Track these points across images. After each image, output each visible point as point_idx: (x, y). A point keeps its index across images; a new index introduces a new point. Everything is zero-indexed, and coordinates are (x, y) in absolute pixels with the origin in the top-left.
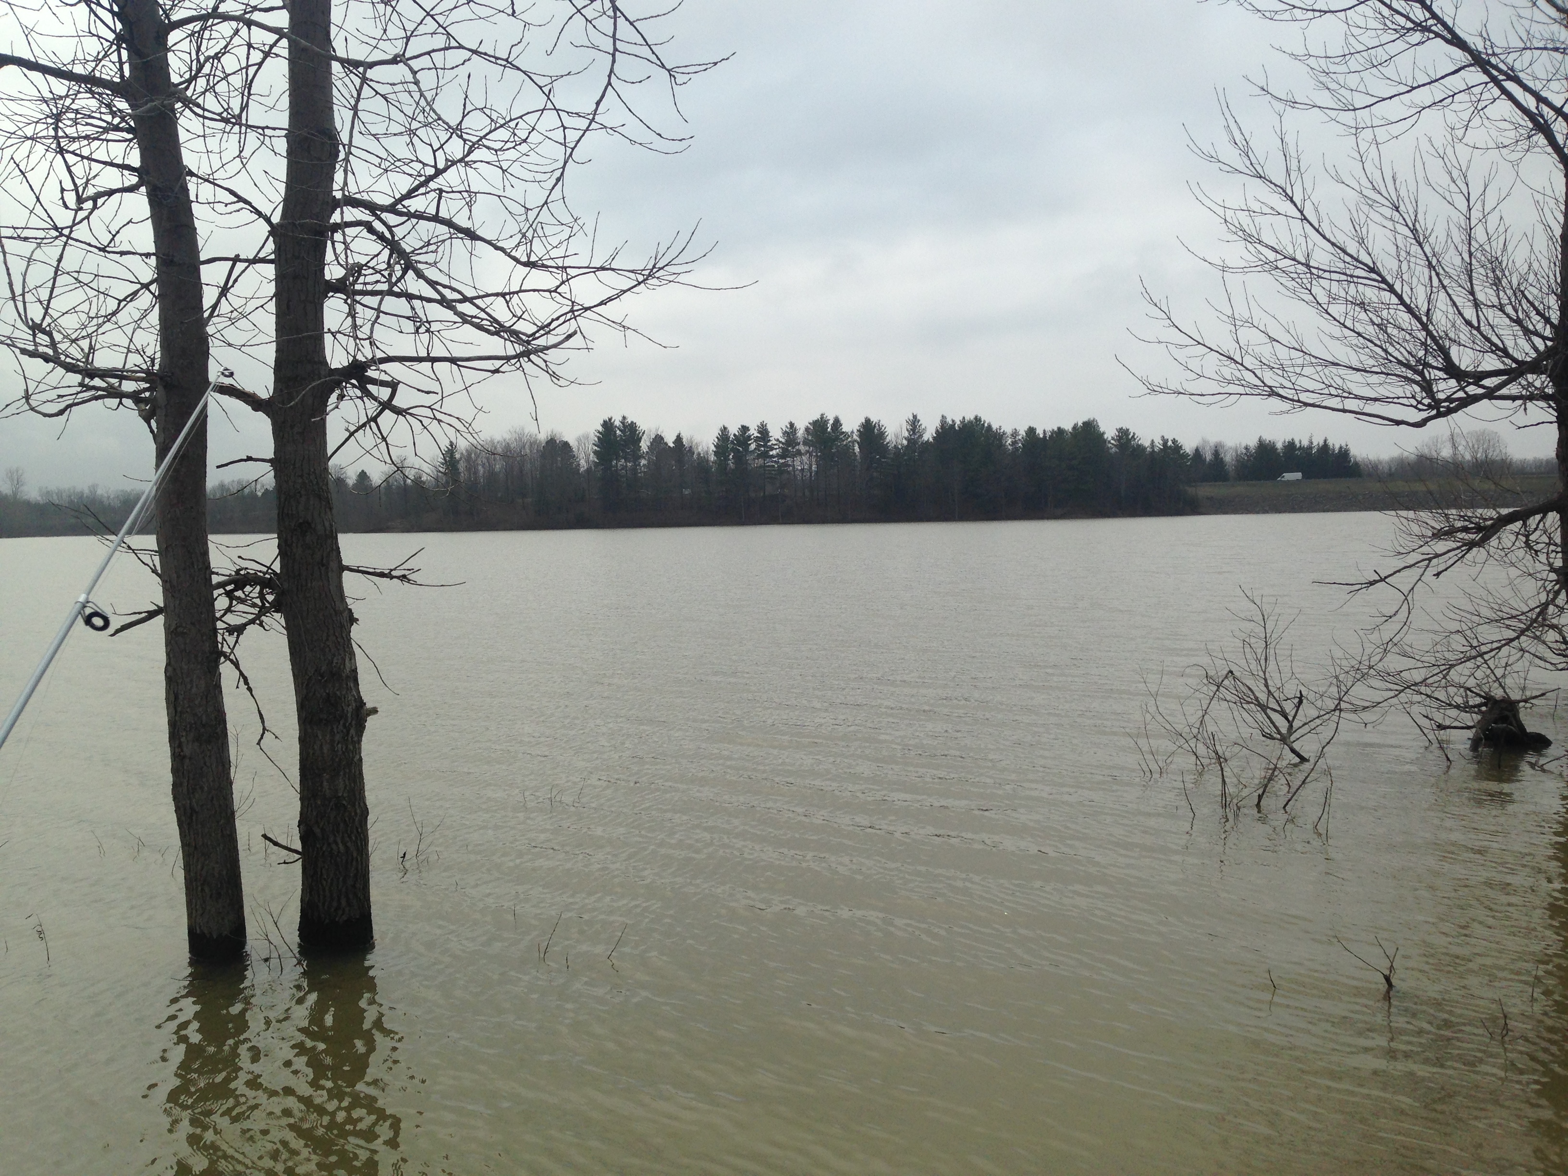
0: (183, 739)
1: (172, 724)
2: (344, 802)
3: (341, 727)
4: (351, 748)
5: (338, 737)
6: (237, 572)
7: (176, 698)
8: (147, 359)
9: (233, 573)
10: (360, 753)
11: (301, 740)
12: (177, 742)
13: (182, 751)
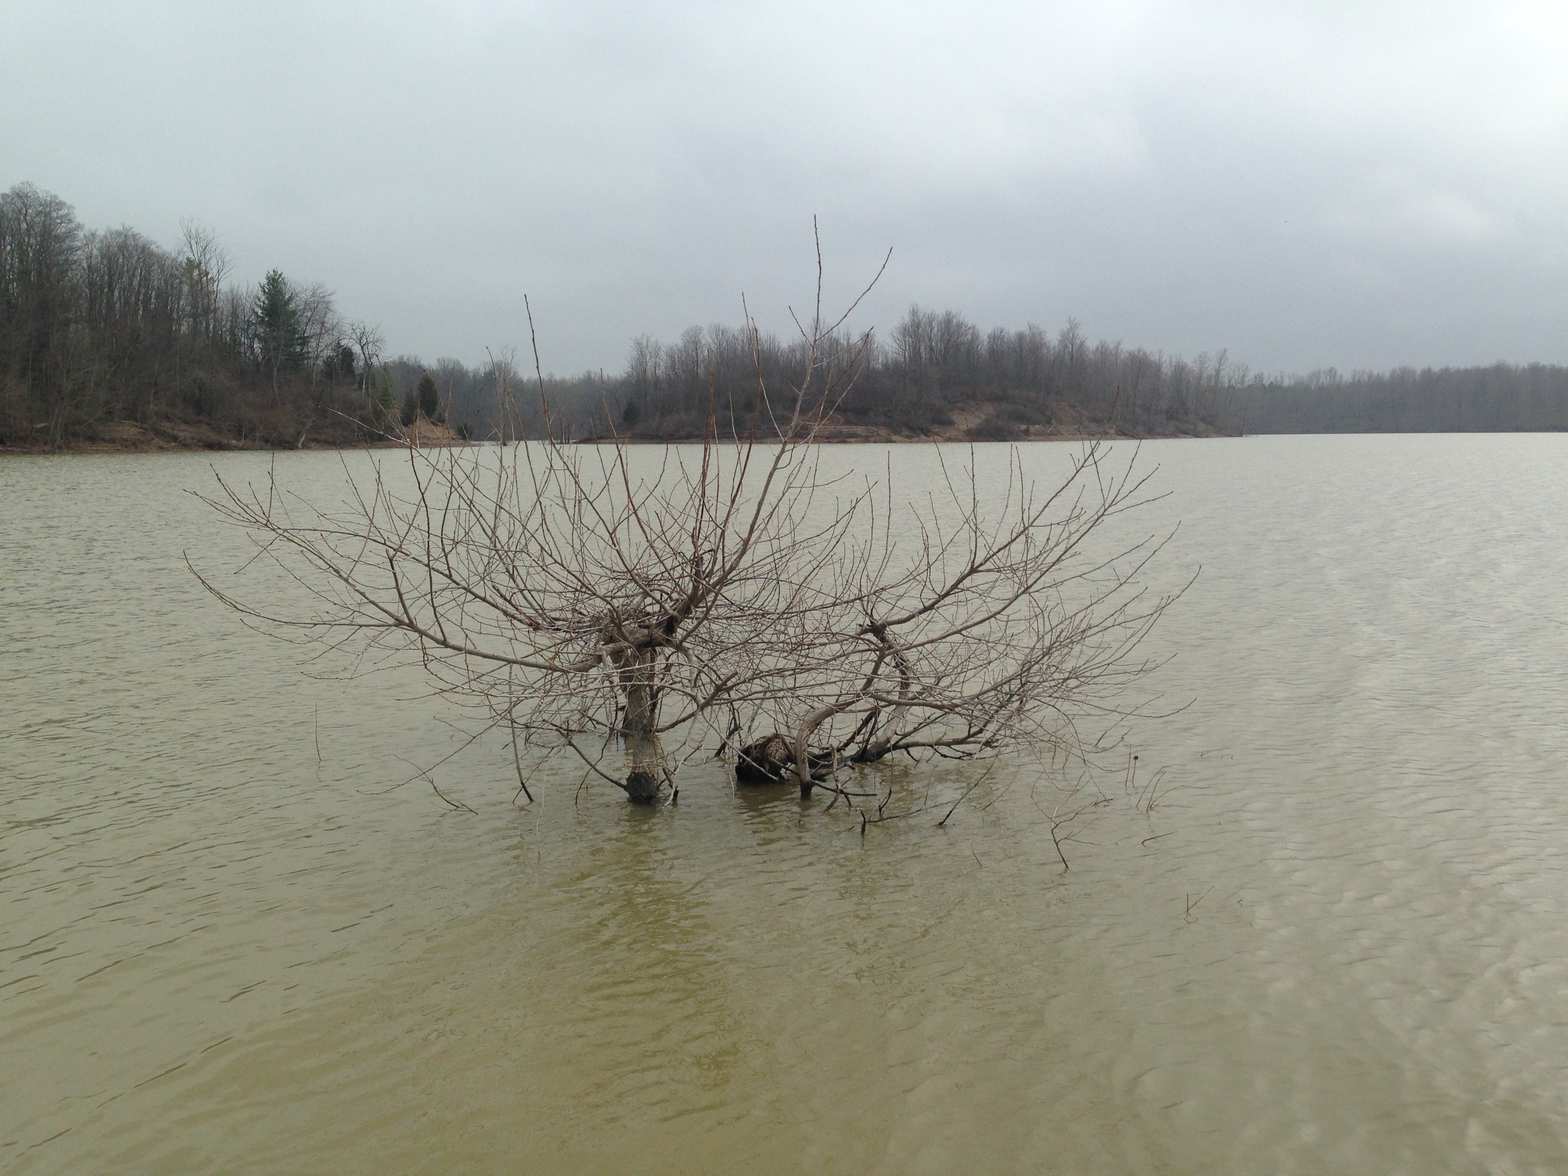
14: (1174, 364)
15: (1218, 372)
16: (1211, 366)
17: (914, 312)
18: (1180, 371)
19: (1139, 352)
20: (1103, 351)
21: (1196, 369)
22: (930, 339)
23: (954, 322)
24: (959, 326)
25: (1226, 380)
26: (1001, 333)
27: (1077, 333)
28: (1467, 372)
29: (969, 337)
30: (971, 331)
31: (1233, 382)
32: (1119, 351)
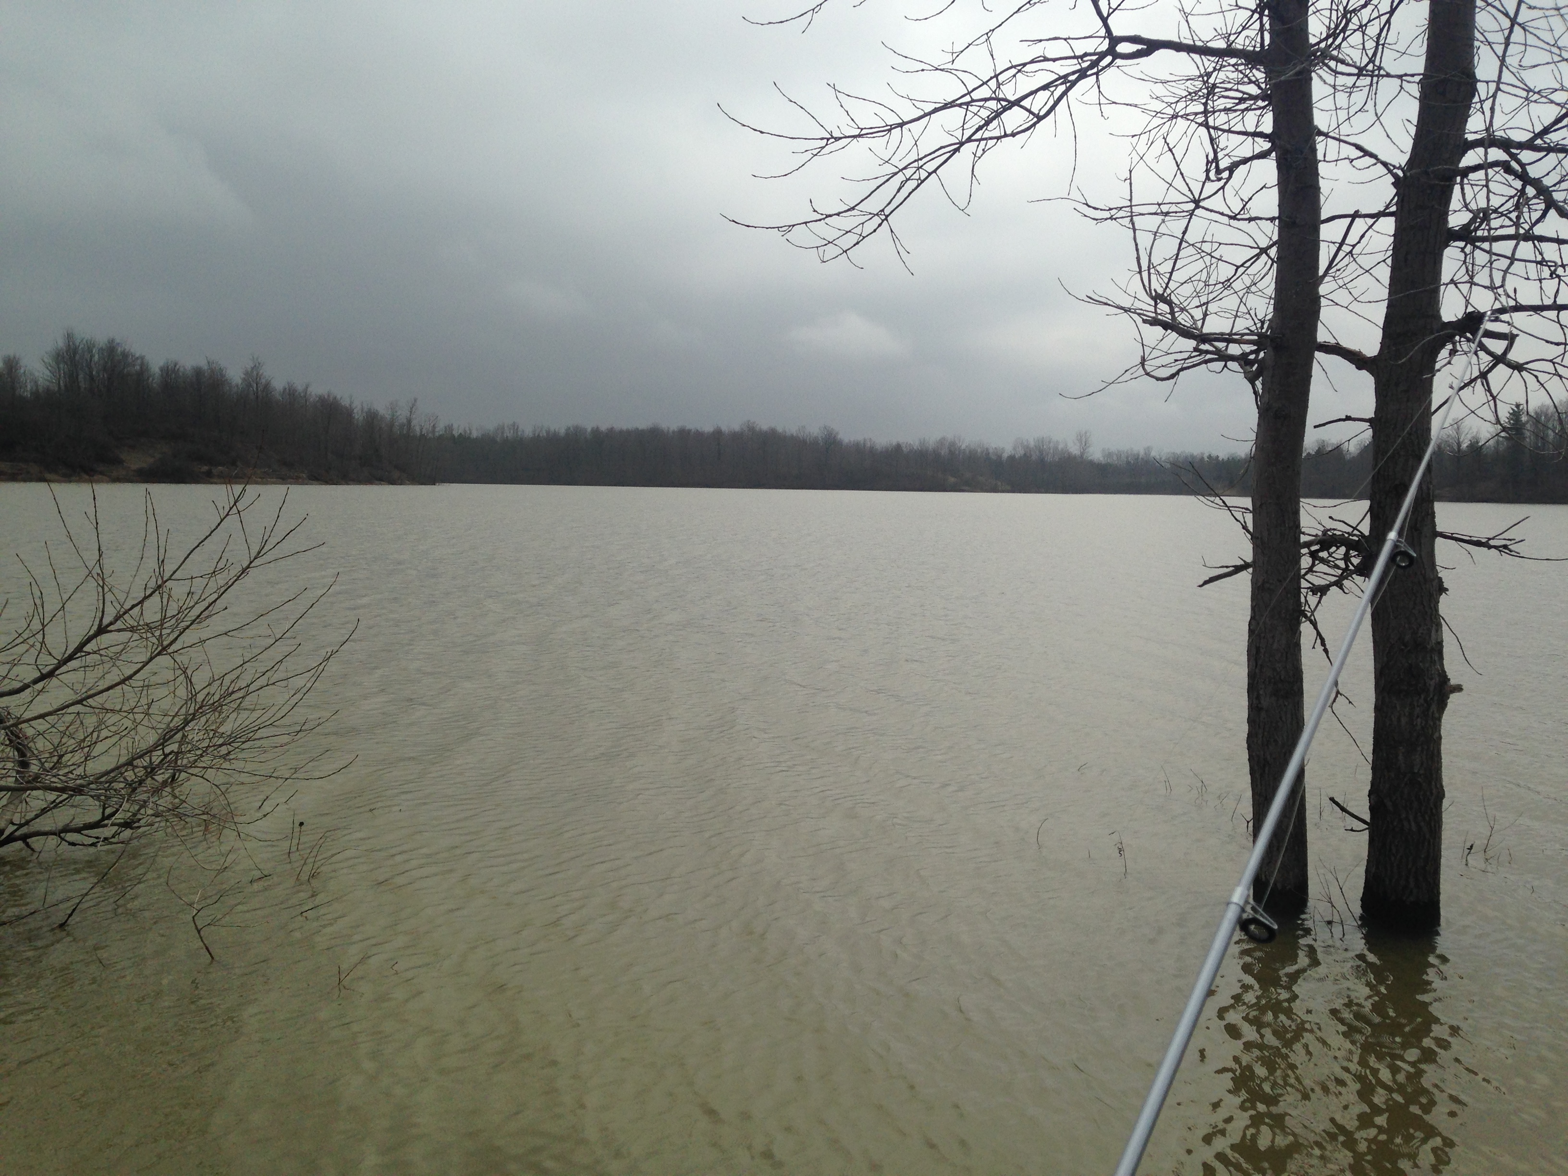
0: (1261, 692)
1: (1252, 676)
2: (1419, 779)
3: (1422, 701)
4: (1432, 723)
5: (1417, 711)
6: (1325, 532)
7: (1258, 649)
8: (1257, 321)
9: (1320, 533)
10: (1440, 731)
11: (1377, 709)
12: (1255, 694)
13: (1260, 703)
14: (365, 410)
15: (409, 421)
16: (402, 415)
17: (69, 337)
18: (372, 417)
19: (329, 396)
20: (291, 393)
21: (388, 417)
22: (90, 368)
23: (119, 349)
24: (125, 355)
25: (418, 429)
26: (175, 366)
27: (261, 372)
28: (629, 433)
29: (138, 368)
30: (139, 361)
31: (424, 431)
32: (308, 393)
